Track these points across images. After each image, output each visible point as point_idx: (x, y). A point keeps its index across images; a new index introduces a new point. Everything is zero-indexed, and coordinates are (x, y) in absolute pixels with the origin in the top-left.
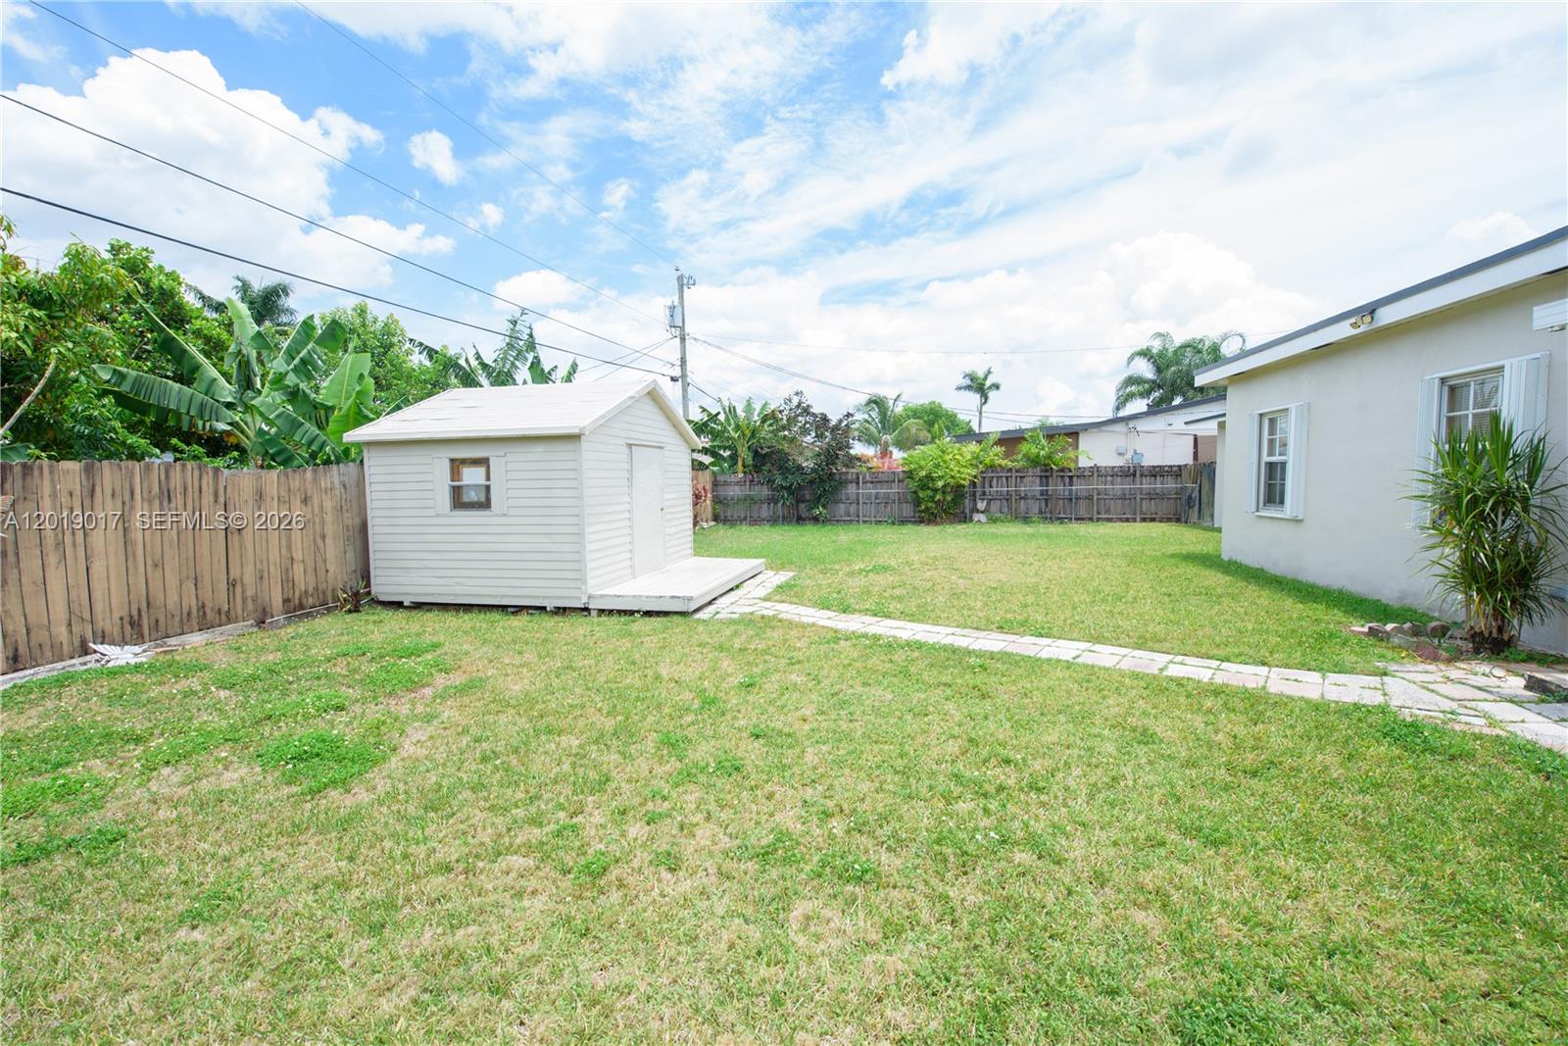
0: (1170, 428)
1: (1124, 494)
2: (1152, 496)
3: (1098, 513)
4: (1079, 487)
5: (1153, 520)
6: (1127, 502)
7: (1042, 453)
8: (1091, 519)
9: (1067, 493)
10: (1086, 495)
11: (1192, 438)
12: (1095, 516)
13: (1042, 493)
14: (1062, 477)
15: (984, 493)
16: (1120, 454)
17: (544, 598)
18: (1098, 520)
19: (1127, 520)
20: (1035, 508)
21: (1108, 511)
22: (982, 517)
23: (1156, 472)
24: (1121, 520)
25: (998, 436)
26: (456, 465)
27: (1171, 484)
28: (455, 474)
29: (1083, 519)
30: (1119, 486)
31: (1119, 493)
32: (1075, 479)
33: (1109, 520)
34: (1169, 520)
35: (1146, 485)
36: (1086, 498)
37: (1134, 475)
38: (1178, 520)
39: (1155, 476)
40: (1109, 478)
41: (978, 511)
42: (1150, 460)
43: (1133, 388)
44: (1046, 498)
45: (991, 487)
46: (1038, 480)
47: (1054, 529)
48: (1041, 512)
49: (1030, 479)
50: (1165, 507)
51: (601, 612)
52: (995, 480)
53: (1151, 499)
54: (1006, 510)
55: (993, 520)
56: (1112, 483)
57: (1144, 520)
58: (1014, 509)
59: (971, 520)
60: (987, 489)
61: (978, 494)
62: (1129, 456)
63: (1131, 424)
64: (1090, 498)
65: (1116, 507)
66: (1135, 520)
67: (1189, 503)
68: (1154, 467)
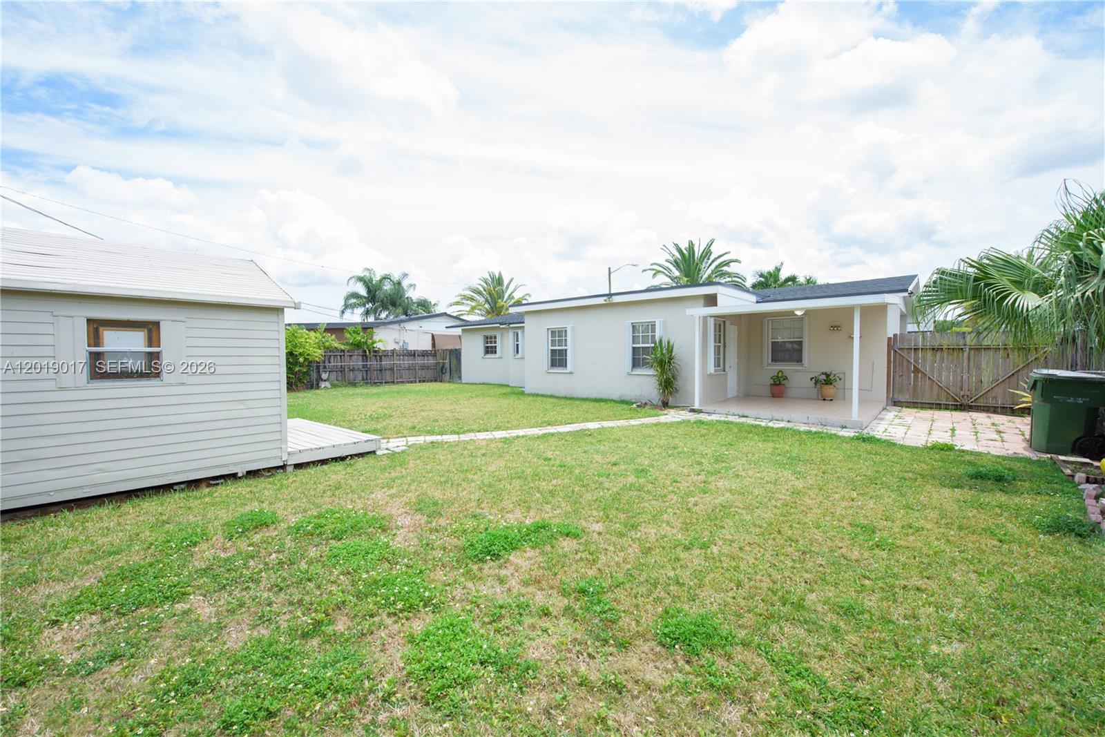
0: (420, 329)
1: (409, 367)
2: (423, 367)
3: (397, 379)
4: (385, 362)
5: (424, 381)
6: (411, 371)
7: (362, 340)
8: (393, 382)
9: (379, 366)
10: (390, 367)
11: (431, 335)
12: (396, 380)
13: (364, 366)
14: (376, 356)
15: (325, 367)
16: (396, 343)
17: (235, 464)
18: (398, 383)
19: (412, 382)
20: (359, 376)
21: (401, 377)
22: (327, 384)
23: (413, 354)
24: (408, 382)
25: (325, 326)
26: (96, 327)
27: (431, 361)
28: (95, 336)
29: (388, 382)
30: (407, 362)
31: (407, 366)
32: (383, 357)
33: (402, 382)
34: (431, 381)
35: (419, 361)
36: (390, 369)
37: (414, 356)
38: (436, 381)
39: (424, 356)
40: (402, 357)
41: (322, 380)
42: (412, 347)
43: (353, 301)
44: (367, 369)
45: (330, 363)
46: (361, 358)
47: (374, 390)
48: (363, 379)
49: (355, 357)
50: (429, 374)
51: (298, 466)
52: (332, 357)
53: (423, 369)
54: (340, 378)
55: (334, 386)
56: (403, 360)
57: (420, 381)
58: (345, 378)
59: (318, 387)
60: (327, 364)
61: (321, 368)
62: (401, 344)
63: (402, 325)
64: (392, 369)
65: (405, 374)
66: (415, 382)
67: (442, 371)
68: (423, 351)
